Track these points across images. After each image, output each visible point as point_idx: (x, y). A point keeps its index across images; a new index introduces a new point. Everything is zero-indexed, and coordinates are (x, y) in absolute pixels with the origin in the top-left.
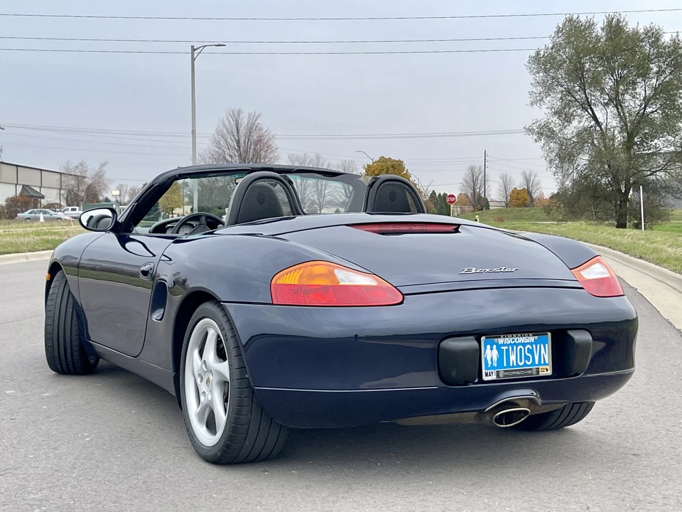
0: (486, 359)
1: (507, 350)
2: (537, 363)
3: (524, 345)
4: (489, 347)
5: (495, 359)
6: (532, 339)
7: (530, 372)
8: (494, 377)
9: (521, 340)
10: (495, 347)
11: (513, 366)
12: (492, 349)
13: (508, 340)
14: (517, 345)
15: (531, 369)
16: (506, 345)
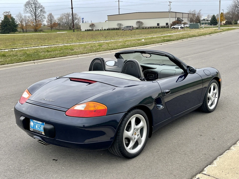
0: (31, 125)
1: (35, 124)
2: (42, 130)
3: (39, 124)
4: (31, 121)
5: (33, 125)
6: (41, 123)
7: (40, 132)
8: (32, 130)
9: (39, 122)
10: (33, 122)
11: (36, 129)
12: (32, 122)
13: (36, 121)
14: (38, 123)
15: (40, 131)
16: (35, 122)
